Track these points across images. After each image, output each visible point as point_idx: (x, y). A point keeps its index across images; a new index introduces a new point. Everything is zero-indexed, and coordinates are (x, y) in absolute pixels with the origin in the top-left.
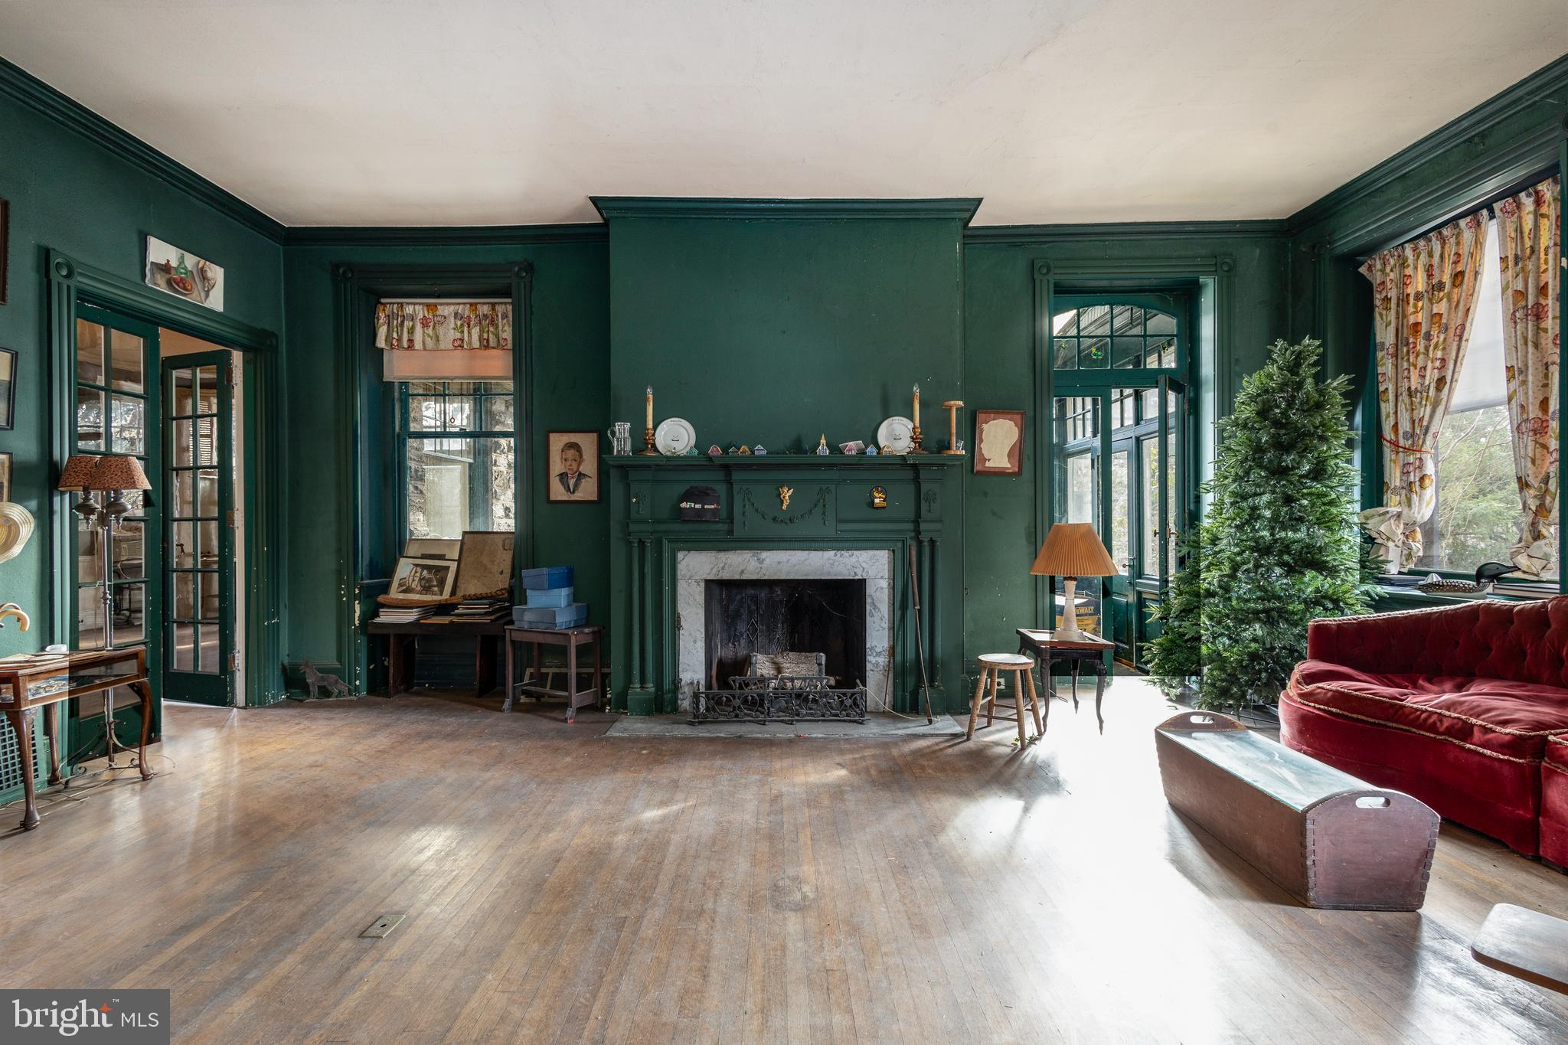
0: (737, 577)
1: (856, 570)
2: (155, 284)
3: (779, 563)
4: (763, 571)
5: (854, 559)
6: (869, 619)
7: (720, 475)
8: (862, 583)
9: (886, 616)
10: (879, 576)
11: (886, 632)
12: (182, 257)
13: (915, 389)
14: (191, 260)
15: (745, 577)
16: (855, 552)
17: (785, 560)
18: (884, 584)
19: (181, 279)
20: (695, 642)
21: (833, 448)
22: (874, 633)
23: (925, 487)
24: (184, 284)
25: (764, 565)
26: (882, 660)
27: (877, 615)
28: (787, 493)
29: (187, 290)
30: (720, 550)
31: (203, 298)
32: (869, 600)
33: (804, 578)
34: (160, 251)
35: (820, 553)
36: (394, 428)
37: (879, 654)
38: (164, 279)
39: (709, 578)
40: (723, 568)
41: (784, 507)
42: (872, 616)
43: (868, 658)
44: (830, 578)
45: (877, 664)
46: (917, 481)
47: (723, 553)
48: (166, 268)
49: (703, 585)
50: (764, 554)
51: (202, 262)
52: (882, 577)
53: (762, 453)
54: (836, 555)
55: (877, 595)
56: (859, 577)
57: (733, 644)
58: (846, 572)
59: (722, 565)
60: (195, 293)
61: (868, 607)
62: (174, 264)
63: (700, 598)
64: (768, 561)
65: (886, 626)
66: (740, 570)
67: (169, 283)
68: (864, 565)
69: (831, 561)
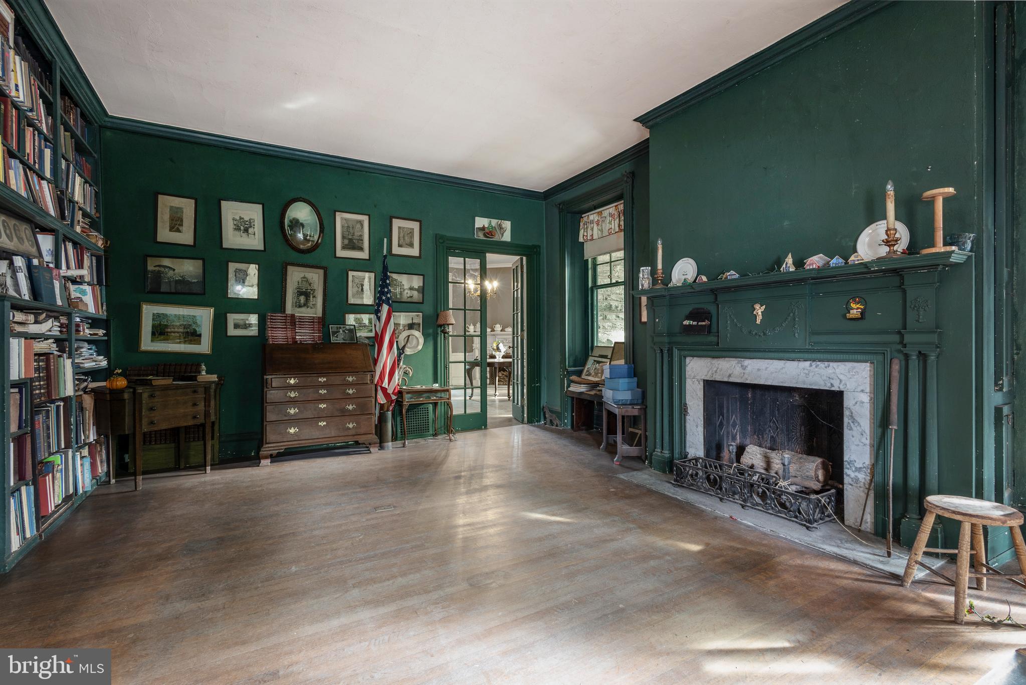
0: (726, 379)
1: (832, 381)
2: (478, 237)
3: (759, 370)
4: (746, 376)
5: (830, 371)
6: (846, 432)
7: (711, 298)
8: (840, 394)
9: (868, 431)
10: (859, 389)
11: (868, 449)
12: (490, 221)
13: (889, 187)
14: (494, 222)
15: (732, 380)
16: (831, 364)
17: (764, 368)
18: (866, 398)
19: (490, 231)
20: (697, 426)
21: (799, 264)
22: (853, 447)
23: (911, 295)
24: (491, 233)
25: (747, 371)
26: (863, 477)
27: (856, 431)
28: (759, 310)
29: (493, 235)
30: (714, 357)
31: (501, 237)
32: (846, 413)
33: (781, 385)
34: (481, 222)
35: (795, 363)
36: (588, 284)
37: (859, 470)
38: (482, 234)
39: (706, 379)
40: (716, 372)
41: (758, 322)
42: (851, 429)
43: (846, 471)
44: (805, 386)
45: (857, 480)
46: (901, 287)
47: (716, 360)
48: (483, 229)
49: (702, 383)
50: (747, 362)
51: (500, 221)
52: (862, 391)
53: (734, 277)
54: (811, 366)
55: (856, 409)
56: (835, 388)
57: (758, 436)
58: (822, 383)
59: (715, 369)
60: (497, 236)
61: (846, 420)
62: (486, 226)
63: (701, 394)
64: (749, 368)
65: (868, 442)
66: (728, 374)
67: (485, 235)
68: (841, 377)
69: (807, 372)
